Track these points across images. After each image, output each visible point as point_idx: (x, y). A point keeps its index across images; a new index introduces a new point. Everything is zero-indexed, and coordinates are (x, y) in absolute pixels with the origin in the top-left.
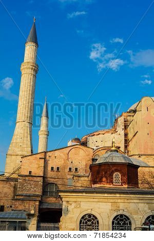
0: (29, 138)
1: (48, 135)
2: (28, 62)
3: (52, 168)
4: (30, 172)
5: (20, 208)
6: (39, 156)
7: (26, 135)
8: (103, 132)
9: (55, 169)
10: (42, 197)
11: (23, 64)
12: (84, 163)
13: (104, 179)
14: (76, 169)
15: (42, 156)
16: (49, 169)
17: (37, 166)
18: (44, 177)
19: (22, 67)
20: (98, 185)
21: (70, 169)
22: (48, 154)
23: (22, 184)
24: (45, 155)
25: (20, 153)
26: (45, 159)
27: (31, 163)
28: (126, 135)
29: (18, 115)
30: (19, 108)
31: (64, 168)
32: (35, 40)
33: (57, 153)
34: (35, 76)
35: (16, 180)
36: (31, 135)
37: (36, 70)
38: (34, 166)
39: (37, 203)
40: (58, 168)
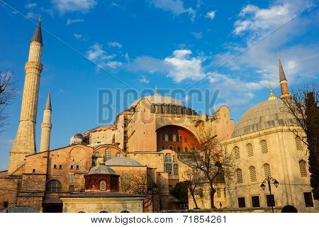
0: (32, 137)
1: (51, 128)
2: (33, 62)
3: (55, 166)
4: (34, 170)
5: (25, 204)
6: (42, 155)
7: (29, 133)
8: (105, 128)
9: (58, 167)
10: (45, 193)
11: (27, 63)
12: (85, 161)
13: (94, 186)
14: (78, 166)
15: (46, 155)
16: (52, 166)
17: (40, 164)
18: (47, 175)
19: (27, 67)
20: (89, 190)
21: (72, 167)
22: (51, 153)
23: (26, 181)
24: (49, 155)
25: (24, 151)
26: (48, 157)
27: (35, 161)
28: (125, 132)
29: (22, 114)
30: (22, 107)
31: (66, 165)
32: (40, 40)
33: (59, 152)
34: (39, 76)
35: (20, 177)
36: (34, 133)
37: (40, 69)
38: (38, 165)
39: (41, 199)
40: (60, 166)
